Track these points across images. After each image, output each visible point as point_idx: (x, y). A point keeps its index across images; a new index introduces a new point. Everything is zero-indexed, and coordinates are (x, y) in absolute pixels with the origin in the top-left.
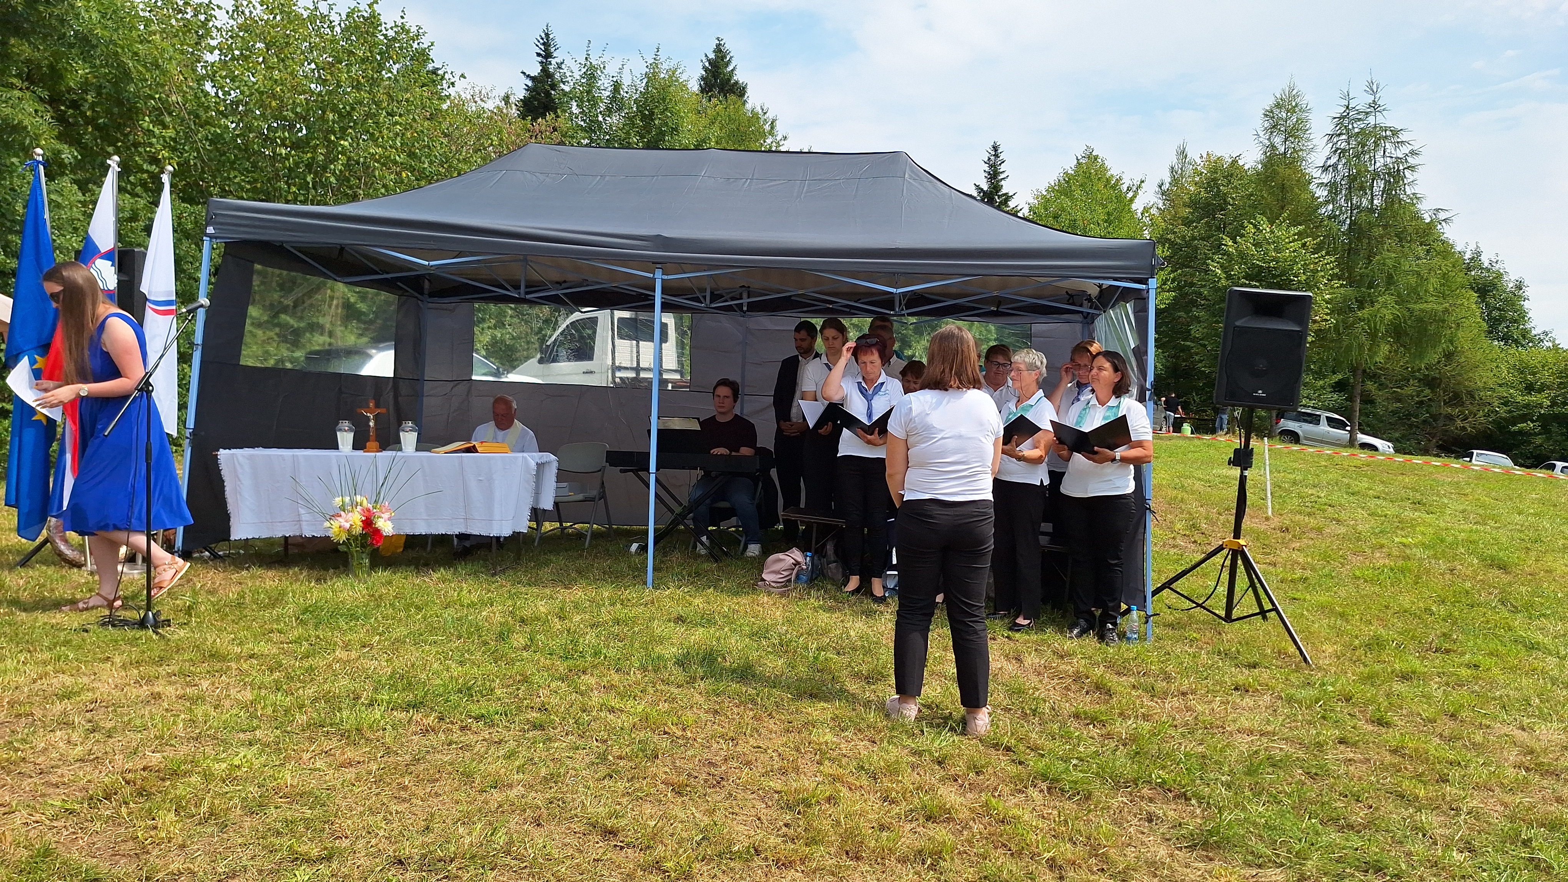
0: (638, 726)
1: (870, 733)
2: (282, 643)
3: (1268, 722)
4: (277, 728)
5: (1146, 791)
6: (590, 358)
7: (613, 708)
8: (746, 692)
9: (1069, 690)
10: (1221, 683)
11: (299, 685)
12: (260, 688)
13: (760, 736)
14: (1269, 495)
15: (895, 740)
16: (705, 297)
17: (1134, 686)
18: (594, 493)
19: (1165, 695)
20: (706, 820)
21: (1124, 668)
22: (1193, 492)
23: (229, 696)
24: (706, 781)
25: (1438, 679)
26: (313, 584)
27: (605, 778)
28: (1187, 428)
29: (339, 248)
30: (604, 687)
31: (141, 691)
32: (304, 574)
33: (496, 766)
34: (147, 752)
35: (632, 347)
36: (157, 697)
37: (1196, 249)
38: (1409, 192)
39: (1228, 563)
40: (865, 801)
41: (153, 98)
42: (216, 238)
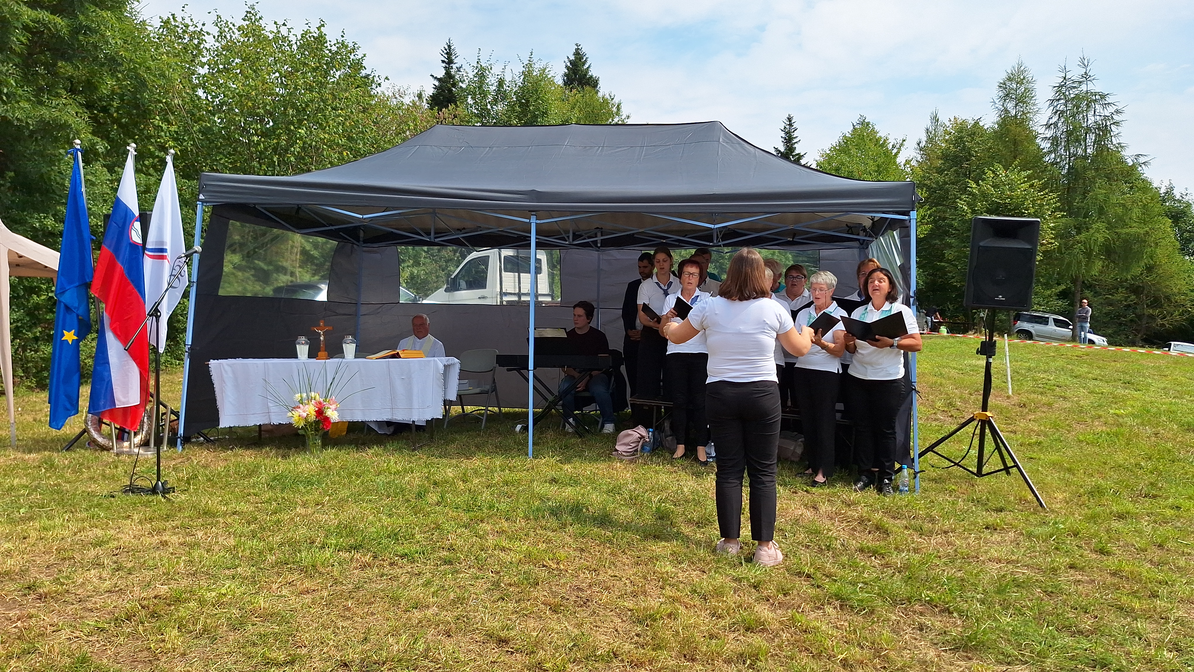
0: (523, 561)
1: (701, 565)
2: (257, 503)
3: (1013, 553)
4: (253, 566)
5: (917, 607)
6: (484, 286)
7: (504, 547)
8: (605, 534)
9: (856, 531)
10: (975, 524)
11: (269, 533)
12: (240, 536)
13: (616, 567)
14: (1009, 379)
15: (720, 570)
16: (568, 237)
17: (906, 527)
18: (488, 388)
19: (931, 533)
20: (576, 631)
21: (898, 513)
22: (949, 378)
23: (218, 542)
24: (575, 602)
25: (1147, 518)
26: (279, 459)
27: (499, 600)
28: (943, 330)
29: (297, 207)
30: (497, 532)
31: (153, 540)
32: (273, 452)
33: (416, 591)
34: (157, 585)
35: (514, 277)
36: (165, 544)
37: (947, 191)
38: (1115, 142)
39: (978, 431)
40: (698, 616)
41: (161, 102)
42: (206, 203)
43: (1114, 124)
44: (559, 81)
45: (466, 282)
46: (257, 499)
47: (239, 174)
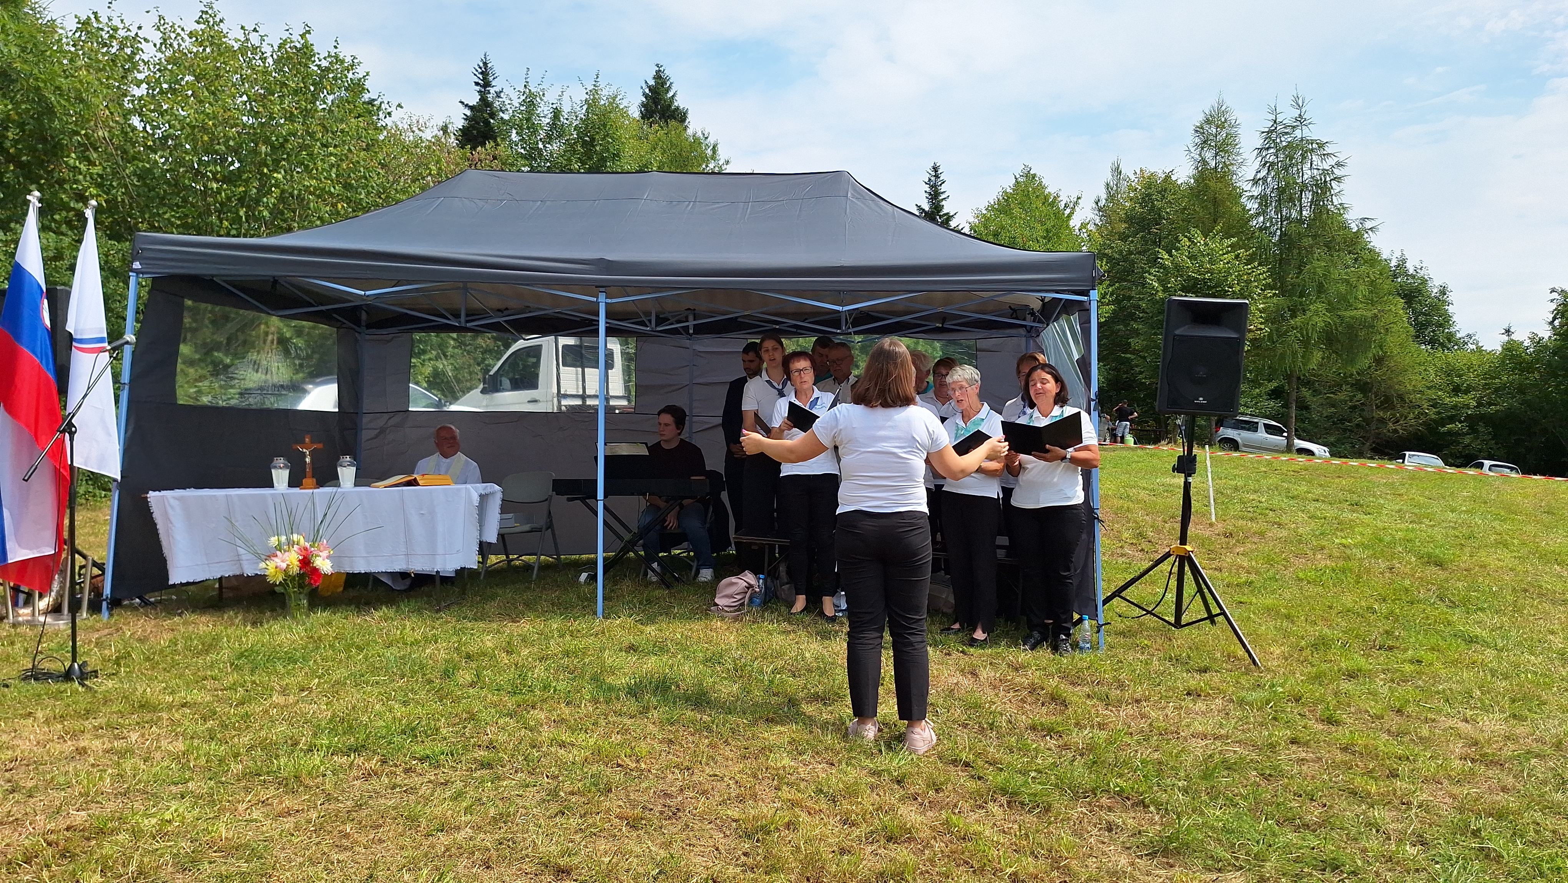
0: (590, 760)
1: (828, 756)
2: (216, 690)
3: (1221, 726)
4: (210, 779)
5: (1105, 801)
6: (535, 386)
7: (564, 742)
8: (701, 719)
9: (1025, 702)
10: (1173, 689)
11: (234, 733)
12: (192, 738)
13: (716, 763)
15: (853, 761)
16: (650, 320)
17: (1089, 696)
18: (542, 522)
19: (1119, 702)
20: (663, 853)
21: (1078, 678)
22: (1138, 502)
23: (160, 747)
24: (661, 813)
25: (1383, 676)
26: (249, 628)
27: (556, 815)
28: (1130, 440)
29: (272, 280)
30: (555, 721)
31: (65, 747)
32: (240, 618)
33: (442, 808)
34: (72, 812)
35: (577, 374)
36: (82, 752)
37: (1133, 263)
38: (1336, 202)
39: (1175, 569)
40: (825, 825)
41: (77, 133)
42: (143, 273)
43: (1334, 179)
44: (635, 112)
45: (511, 380)
46: (217, 685)
47: (190, 234)
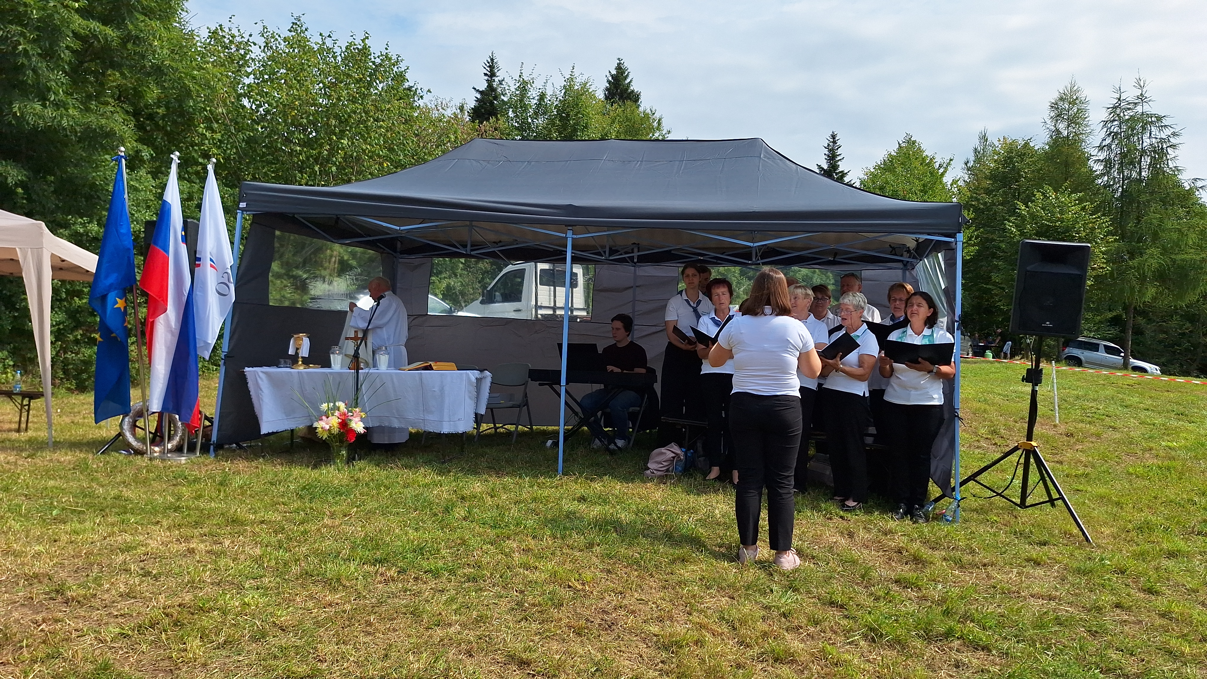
0: (548, 581)
1: (730, 592)
2: (285, 512)
3: (1056, 591)
4: (278, 576)
5: (953, 644)
6: (519, 300)
7: (529, 566)
8: (632, 556)
9: (892, 561)
10: (1017, 559)
11: (296, 544)
12: (267, 546)
13: (642, 590)
14: (1057, 407)
15: (750, 598)
16: (605, 252)
17: (945, 559)
18: (520, 401)
19: (971, 567)
20: (599, 656)
21: (937, 544)
22: (993, 405)
23: (244, 551)
24: (600, 625)
25: (1199, 557)
26: (310, 469)
27: (522, 620)
28: (989, 354)
29: (335, 217)
30: (523, 550)
31: (180, 547)
32: (304, 462)
34: (182, 593)
35: (550, 291)
36: (192, 551)
37: (995, 212)
38: (1171, 166)
39: (1022, 460)
40: (725, 645)
41: (205, 110)
42: (246, 211)
43: (1170, 146)
44: (600, 95)
45: (502, 295)
46: (286, 508)
47: (280, 184)
